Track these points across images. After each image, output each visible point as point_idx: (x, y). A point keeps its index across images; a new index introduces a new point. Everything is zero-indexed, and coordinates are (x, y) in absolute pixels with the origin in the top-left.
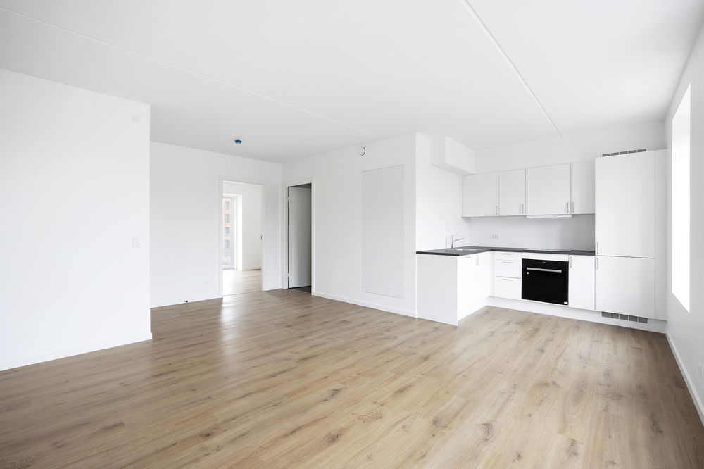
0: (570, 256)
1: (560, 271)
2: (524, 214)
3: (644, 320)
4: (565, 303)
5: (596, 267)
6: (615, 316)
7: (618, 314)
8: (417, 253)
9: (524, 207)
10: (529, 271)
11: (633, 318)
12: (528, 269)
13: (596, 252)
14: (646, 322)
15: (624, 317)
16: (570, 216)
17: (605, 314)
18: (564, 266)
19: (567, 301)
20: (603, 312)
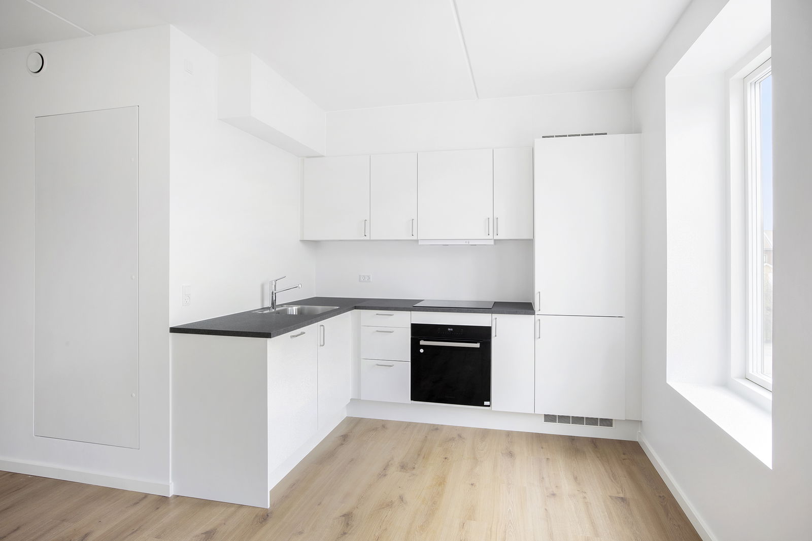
0: (495, 316)
1: (477, 345)
2: (415, 238)
3: (607, 422)
4: (486, 403)
5: (536, 336)
6: (564, 419)
7: (568, 417)
8: (174, 330)
9: (415, 222)
10: (424, 347)
11: (592, 421)
12: (422, 343)
13: (536, 308)
14: (611, 425)
15: (578, 420)
16: (492, 243)
17: (549, 418)
18: (483, 335)
19: (489, 399)
20: (545, 415)
